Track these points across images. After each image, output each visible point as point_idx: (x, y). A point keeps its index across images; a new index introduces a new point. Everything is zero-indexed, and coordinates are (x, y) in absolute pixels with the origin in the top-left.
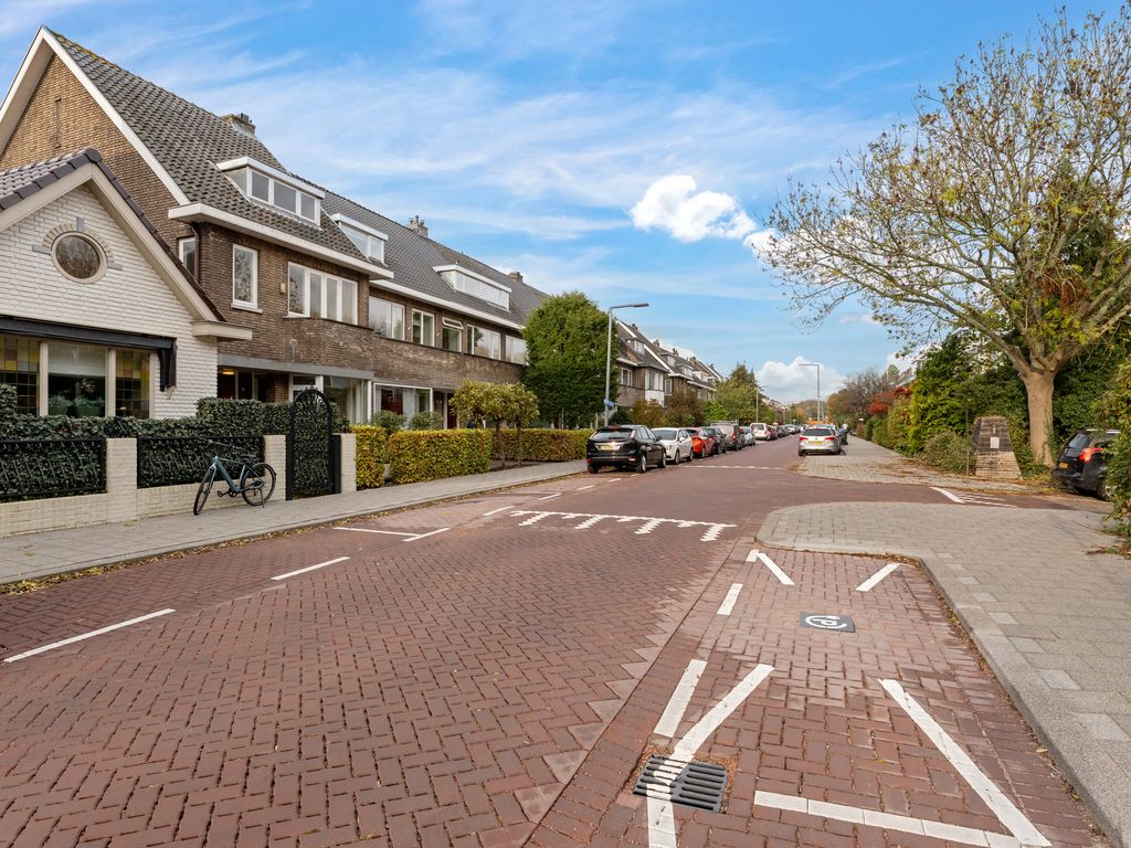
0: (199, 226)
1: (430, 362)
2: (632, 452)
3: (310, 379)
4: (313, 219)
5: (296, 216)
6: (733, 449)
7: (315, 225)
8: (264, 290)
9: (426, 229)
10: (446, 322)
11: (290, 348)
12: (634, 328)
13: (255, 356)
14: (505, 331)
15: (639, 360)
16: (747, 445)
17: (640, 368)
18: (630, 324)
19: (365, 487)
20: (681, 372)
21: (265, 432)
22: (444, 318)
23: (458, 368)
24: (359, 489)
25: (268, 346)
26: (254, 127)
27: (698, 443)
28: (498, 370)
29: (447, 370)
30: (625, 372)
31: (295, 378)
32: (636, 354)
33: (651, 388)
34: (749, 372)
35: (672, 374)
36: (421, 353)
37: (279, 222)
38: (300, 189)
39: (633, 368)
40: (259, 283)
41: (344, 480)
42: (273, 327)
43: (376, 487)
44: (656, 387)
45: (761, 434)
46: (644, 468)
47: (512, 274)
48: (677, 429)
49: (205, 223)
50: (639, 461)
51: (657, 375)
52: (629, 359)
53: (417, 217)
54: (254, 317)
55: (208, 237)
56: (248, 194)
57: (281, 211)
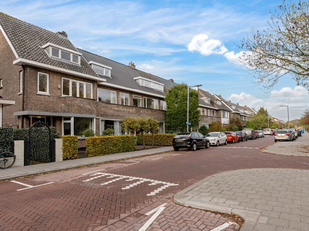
0: (25, 66)
1: (124, 111)
2: (189, 143)
3: (69, 119)
4: (78, 63)
5: (70, 62)
6: (251, 139)
7: (78, 65)
8: (51, 88)
9: (135, 66)
10: (134, 96)
11: (62, 108)
12: (220, 97)
13: (47, 111)
14: (160, 99)
15: (219, 107)
16: (260, 137)
17: (219, 110)
18: (218, 95)
19: (67, 159)
20: (238, 111)
21: (15, 139)
22: (133, 95)
23: (137, 112)
24: (64, 160)
25: (53, 107)
26: (67, 35)
27: (230, 138)
28: (155, 113)
29: (132, 113)
30: (213, 112)
31: (64, 118)
32: (218, 106)
33: (224, 117)
34: (265, 110)
35: (233, 112)
36: (121, 108)
37: (61, 64)
38: (72, 53)
39: (217, 110)
40: (49, 85)
41: (57, 157)
42: (55, 100)
43: (73, 159)
44: (226, 116)
45: (269, 133)
46: (195, 149)
47: (170, 80)
48: (219, 133)
49: (26, 65)
50: (192, 146)
51: (226, 113)
52: (215, 107)
53: (131, 62)
54: (47, 97)
55: (27, 70)
56: (50, 55)
57: (64, 61)
